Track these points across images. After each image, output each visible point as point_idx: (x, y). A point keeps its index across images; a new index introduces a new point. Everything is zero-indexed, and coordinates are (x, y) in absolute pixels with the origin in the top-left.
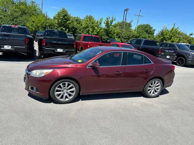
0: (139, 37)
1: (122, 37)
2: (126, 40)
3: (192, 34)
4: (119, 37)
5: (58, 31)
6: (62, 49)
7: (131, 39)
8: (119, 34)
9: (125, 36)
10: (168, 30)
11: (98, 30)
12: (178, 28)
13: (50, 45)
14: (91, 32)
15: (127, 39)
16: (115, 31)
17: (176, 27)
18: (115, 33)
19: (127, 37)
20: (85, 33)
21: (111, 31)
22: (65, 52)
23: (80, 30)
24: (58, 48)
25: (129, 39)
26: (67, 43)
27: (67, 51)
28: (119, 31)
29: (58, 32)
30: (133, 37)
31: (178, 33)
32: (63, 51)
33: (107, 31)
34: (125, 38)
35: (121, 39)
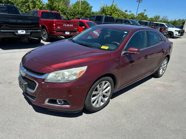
0: (84, 13)
1: (68, 13)
2: (72, 17)
3: (126, 11)
4: (64, 14)
5: (5, 5)
6: (24, 30)
7: (77, 16)
8: (64, 11)
9: (70, 13)
10: (109, 7)
11: (41, 6)
12: (116, 5)
13: (7, 26)
14: (32, 7)
15: (73, 15)
16: (60, 7)
17: (114, 4)
18: (59, 9)
19: (73, 14)
20: (25, 8)
21: (55, 7)
22: (29, 34)
23: (18, 5)
24: (19, 30)
25: (74, 16)
26: (30, 22)
27: (31, 33)
28: (63, 7)
29: (6, 7)
30: (78, 13)
31: (116, 10)
32: (26, 33)
33: (50, 6)
34: (70, 15)
35: (67, 16)
